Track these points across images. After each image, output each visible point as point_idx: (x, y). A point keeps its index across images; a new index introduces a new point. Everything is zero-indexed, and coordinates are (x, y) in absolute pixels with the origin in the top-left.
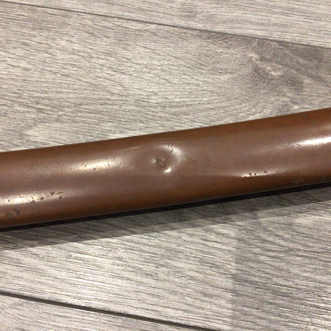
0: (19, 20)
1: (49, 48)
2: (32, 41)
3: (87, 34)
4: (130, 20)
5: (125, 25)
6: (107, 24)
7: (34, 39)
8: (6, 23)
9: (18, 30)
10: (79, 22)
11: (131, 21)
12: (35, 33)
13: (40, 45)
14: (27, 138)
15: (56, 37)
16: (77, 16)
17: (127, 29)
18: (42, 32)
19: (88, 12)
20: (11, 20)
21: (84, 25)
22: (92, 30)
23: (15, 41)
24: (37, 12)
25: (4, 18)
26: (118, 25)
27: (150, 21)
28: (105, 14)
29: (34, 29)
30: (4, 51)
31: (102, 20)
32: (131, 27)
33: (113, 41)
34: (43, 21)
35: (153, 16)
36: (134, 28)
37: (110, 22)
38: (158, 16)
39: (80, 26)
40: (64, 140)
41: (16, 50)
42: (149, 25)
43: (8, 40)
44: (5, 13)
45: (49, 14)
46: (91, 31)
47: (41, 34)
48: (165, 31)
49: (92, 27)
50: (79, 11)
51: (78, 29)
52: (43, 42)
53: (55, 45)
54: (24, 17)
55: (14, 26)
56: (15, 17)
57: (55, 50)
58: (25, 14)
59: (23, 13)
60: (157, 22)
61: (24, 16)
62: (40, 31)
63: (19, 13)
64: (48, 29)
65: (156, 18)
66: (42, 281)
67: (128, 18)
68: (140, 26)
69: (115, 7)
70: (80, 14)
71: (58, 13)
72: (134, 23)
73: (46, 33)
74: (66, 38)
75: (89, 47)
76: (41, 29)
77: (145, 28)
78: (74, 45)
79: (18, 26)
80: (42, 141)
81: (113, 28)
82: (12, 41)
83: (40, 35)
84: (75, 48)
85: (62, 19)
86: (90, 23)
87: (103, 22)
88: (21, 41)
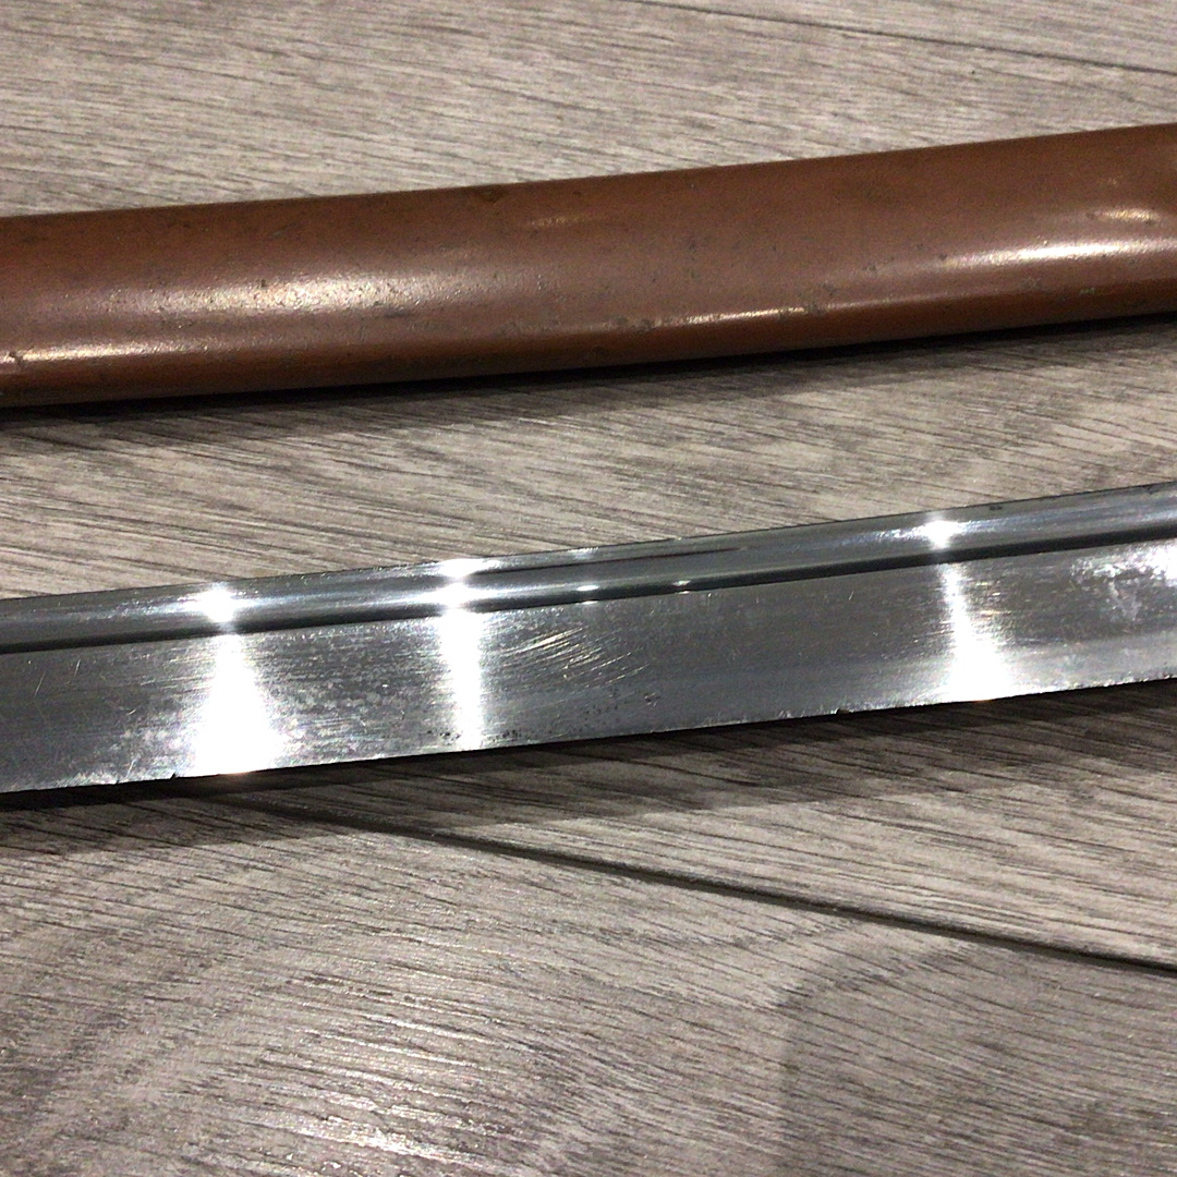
0: (654, 51)
1: (782, 138)
2: (717, 114)
3: (898, 96)
4: (1029, 54)
5: (1013, 68)
6: (953, 65)
7: (723, 109)
8: (612, 60)
9: (658, 79)
10: (858, 57)
11: (1031, 59)
12: (717, 90)
13: (749, 127)
14: (800, 414)
15: (794, 104)
16: (840, 39)
17: (1026, 82)
18: (741, 89)
19: (876, 28)
20: (625, 51)
21: (875, 70)
22: (910, 82)
23: (661, 116)
24: (705, 27)
25: (597, 43)
26: (990, 69)
27: (1095, 57)
28: (936, 37)
29: (713, 80)
30: (633, 146)
31: (931, 53)
32: (1039, 76)
33: (990, 116)
34: (734, 55)
35: (1101, 42)
36: (1049, 78)
37: (961, 59)
38: (1118, 44)
39: (862, 71)
40: (928, 422)
41: (672, 141)
42: (1092, 68)
43: (636, 112)
44: (597, 28)
45: (748, 33)
46: (905, 85)
47: (740, 93)
48: (1155, 87)
49: (904, 74)
50: (843, 24)
51: (861, 80)
52: (755, 117)
53: (799, 128)
54: (667, 42)
55: (643, 68)
56: (636, 41)
57: (804, 143)
58: (668, 33)
59: (656, 31)
60: (1120, 61)
61: (663, 38)
62: (732, 84)
63: (643, 29)
64: (760, 79)
65: (1113, 50)
66: (1005, 878)
67: (1018, 48)
68: (1067, 73)
69: (959, 16)
70: (850, 33)
71: (775, 30)
72: (1045, 65)
73: (754, 93)
74: (831, 107)
75: (916, 133)
76: (735, 79)
77: (1088, 79)
78: (863, 127)
79: (655, 70)
80: (850, 423)
81: (977, 77)
82: (650, 114)
83: (740, 98)
84: (869, 136)
85: (796, 51)
86: (893, 61)
87: (937, 59)
88: (682, 114)
